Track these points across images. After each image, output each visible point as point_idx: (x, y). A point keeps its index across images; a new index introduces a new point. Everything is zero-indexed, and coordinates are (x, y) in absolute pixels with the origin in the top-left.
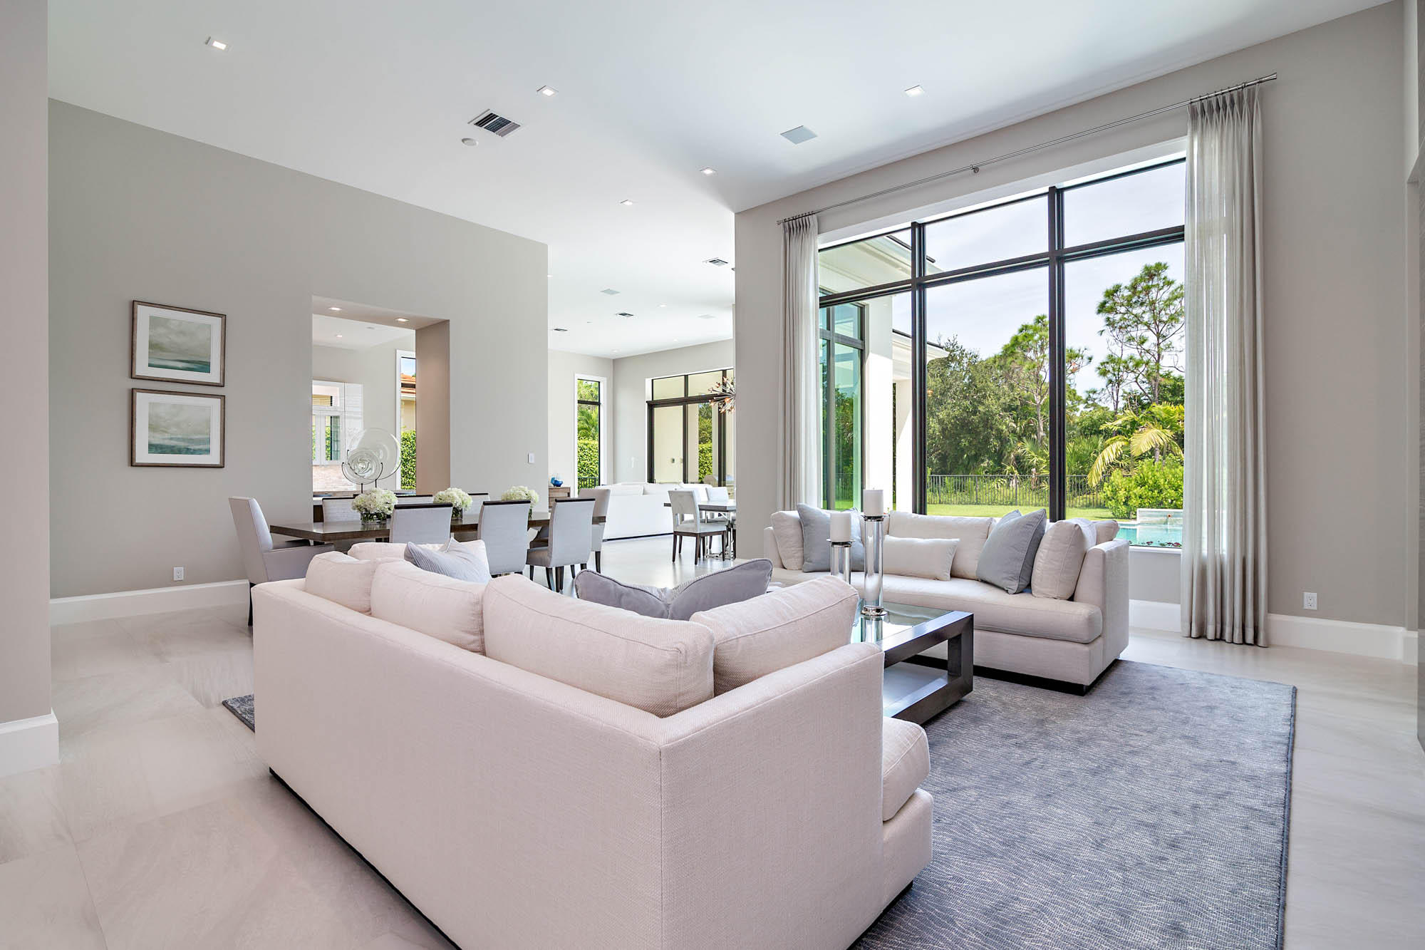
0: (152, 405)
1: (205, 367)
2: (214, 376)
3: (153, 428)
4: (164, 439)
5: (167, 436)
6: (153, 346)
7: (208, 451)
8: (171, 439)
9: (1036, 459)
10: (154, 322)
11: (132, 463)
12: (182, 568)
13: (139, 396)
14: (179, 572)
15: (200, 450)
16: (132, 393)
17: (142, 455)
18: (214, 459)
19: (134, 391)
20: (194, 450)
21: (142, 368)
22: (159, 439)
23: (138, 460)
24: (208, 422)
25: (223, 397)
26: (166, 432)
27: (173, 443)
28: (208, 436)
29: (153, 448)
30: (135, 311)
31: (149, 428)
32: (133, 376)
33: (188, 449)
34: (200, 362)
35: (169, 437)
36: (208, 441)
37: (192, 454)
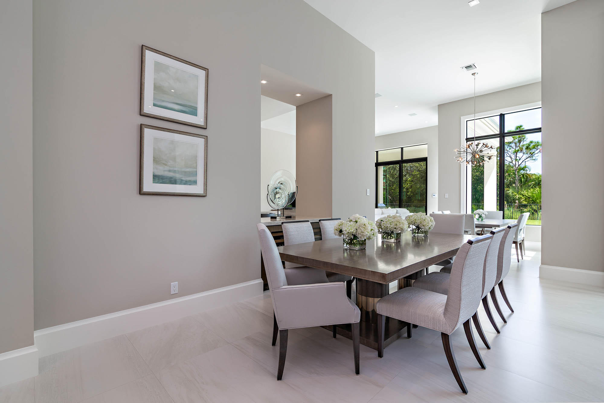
0: (156, 140)
1: (193, 112)
2: (199, 120)
3: (156, 160)
4: (164, 171)
5: (167, 168)
6: (157, 88)
7: (195, 182)
8: (170, 171)
9: (518, 196)
10: (158, 67)
11: (141, 192)
12: (177, 282)
13: (147, 131)
14: (175, 287)
15: (190, 181)
16: (141, 127)
17: (149, 186)
18: (198, 189)
19: (143, 126)
20: (186, 181)
21: (148, 108)
22: (161, 171)
23: (145, 189)
24: (195, 158)
25: (206, 138)
26: (166, 165)
27: (171, 174)
28: (195, 170)
29: (157, 178)
30: (144, 54)
31: (154, 160)
32: (142, 113)
33: (182, 180)
34: (190, 107)
35: (168, 169)
36: (195, 174)
37: (185, 184)
